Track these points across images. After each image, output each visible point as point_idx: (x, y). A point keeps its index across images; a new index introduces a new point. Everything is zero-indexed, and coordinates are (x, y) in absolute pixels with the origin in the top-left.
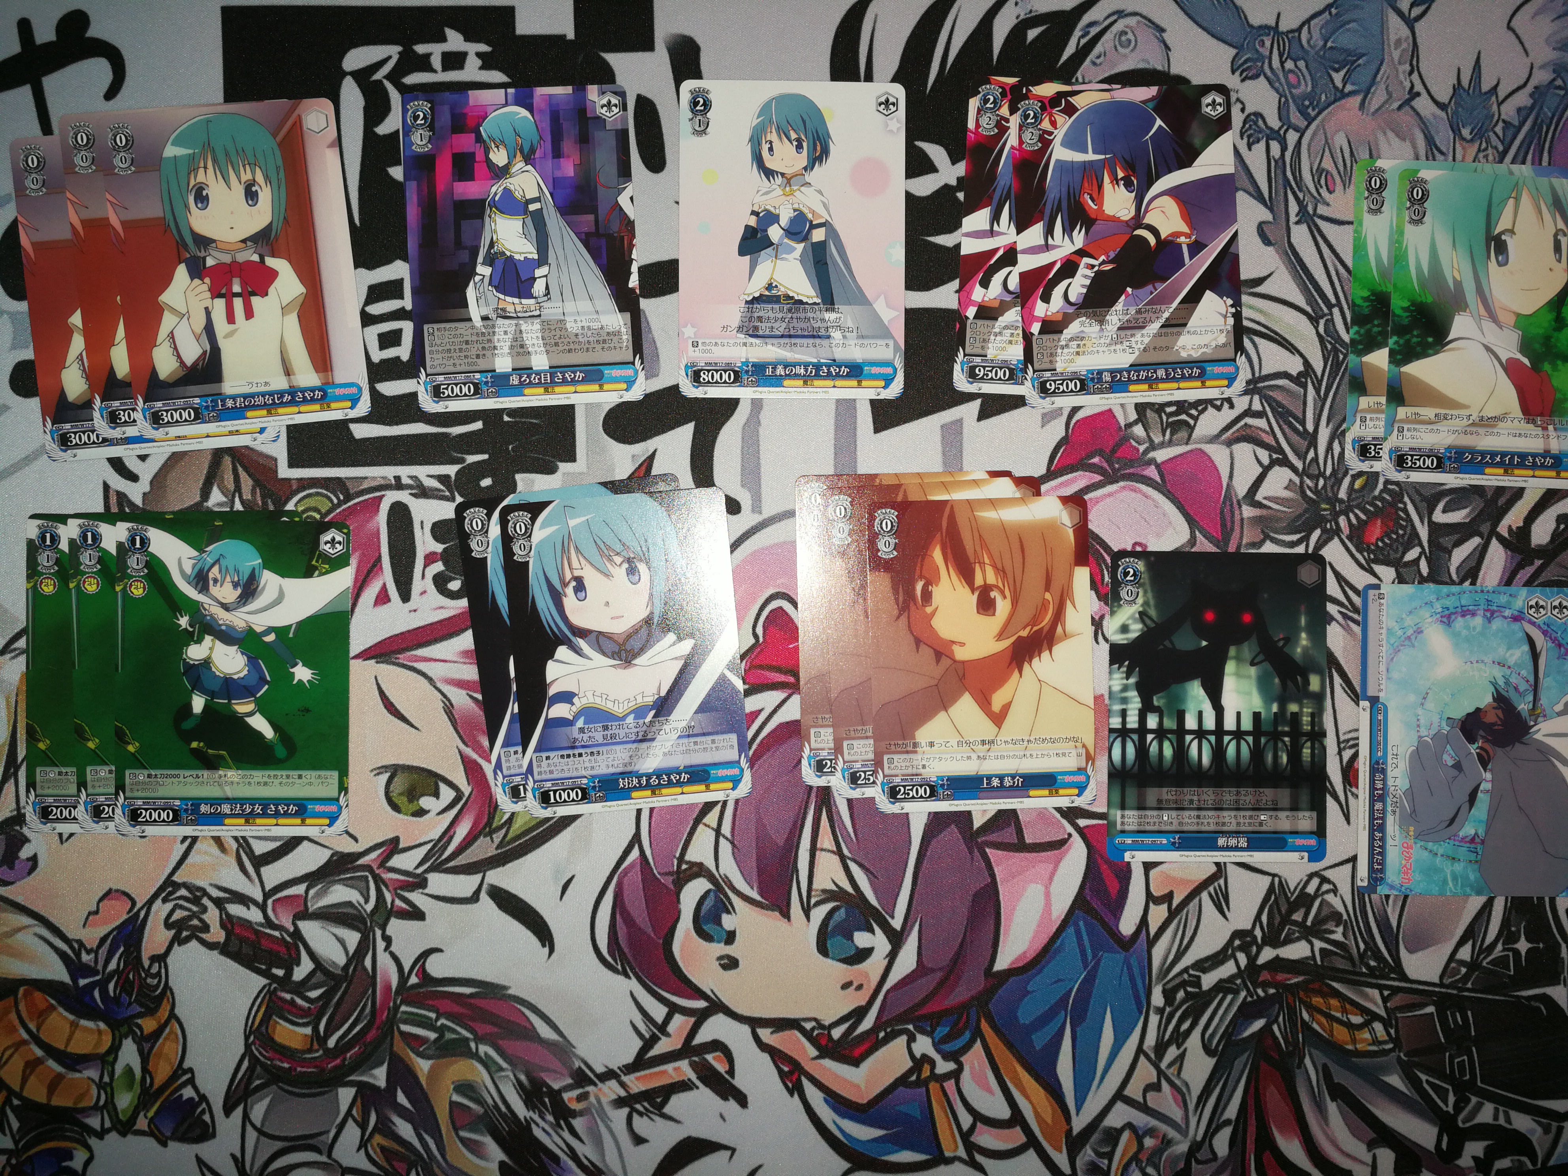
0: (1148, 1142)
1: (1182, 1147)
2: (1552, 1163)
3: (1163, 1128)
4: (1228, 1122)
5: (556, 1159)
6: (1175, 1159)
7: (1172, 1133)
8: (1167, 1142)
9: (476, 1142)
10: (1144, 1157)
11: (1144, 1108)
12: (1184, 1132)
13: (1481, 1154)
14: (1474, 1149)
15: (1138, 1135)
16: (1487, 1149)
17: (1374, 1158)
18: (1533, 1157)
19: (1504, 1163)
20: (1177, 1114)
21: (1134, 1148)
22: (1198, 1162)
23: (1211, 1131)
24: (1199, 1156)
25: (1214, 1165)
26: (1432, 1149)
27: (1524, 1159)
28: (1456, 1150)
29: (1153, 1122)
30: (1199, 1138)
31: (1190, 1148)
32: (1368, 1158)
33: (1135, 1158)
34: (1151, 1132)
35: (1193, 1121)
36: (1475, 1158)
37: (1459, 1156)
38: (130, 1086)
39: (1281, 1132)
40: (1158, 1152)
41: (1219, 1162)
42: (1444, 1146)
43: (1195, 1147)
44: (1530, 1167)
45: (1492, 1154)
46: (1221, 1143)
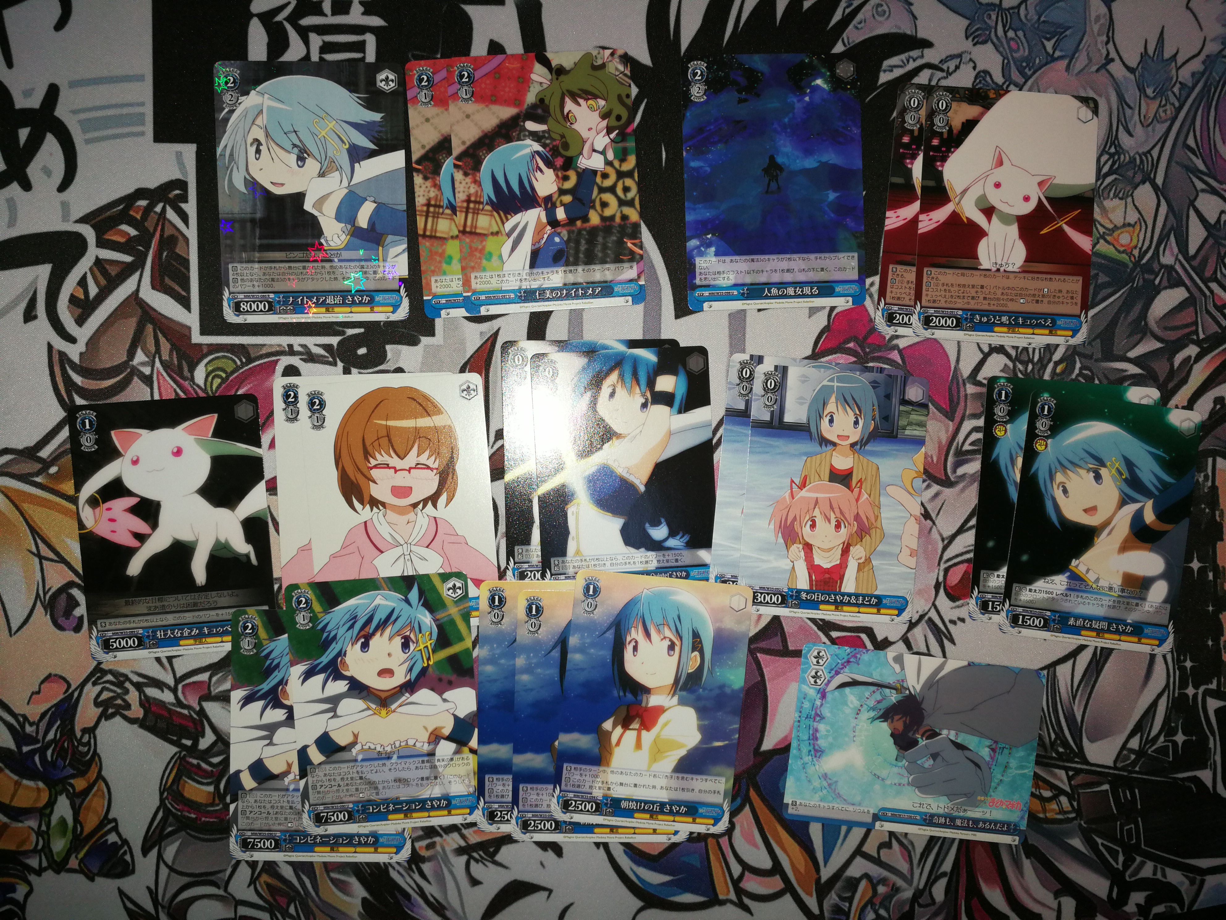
0: (881, 889)
1: (908, 894)
2: (1195, 908)
3: (893, 878)
4: (944, 874)
5: (408, 896)
6: (902, 903)
7: (900, 882)
8: (896, 890)
9: (343, 882)
10: (877, 901)
11: (877, 861)
12: (909, 882)
13: (1142, 901)
14: (1138, 898)
15: (873, 883)
16: (1147, 898)
17: (1059, 904)
18: (1181, 903)
19: (1159, 909)
20: (904, 867)
21: (870, 894)
22: (920, 906)
23: (931, 881)
24: (920, 901)
25: (933, 909)
26: (1106, 899)
27: (1175, 905)
28: (1123, 899)
29: (885, 873)
30: (921, 886)
31: (914, 895)
32: (1055, 906)
33: (870, 902)
34: (883, 881)
35: (917, 872)
36: (1138, 905)
37: (1126, 903)
38: (64, 833)
39: (986, 881)
40: (888, 897)
41: (937, 906)
42: (1114, 895)
43: (918, 894)
44: (1179, 911)
45: (1150, 902)
46: (939, 891)
